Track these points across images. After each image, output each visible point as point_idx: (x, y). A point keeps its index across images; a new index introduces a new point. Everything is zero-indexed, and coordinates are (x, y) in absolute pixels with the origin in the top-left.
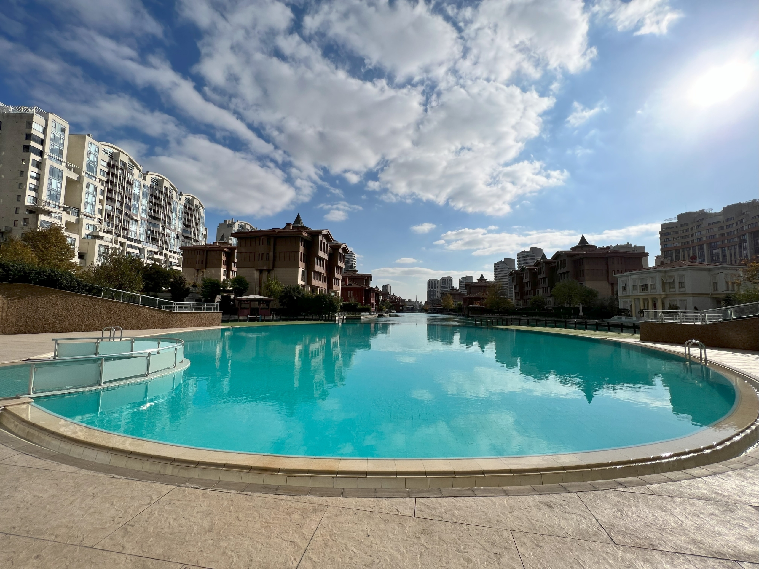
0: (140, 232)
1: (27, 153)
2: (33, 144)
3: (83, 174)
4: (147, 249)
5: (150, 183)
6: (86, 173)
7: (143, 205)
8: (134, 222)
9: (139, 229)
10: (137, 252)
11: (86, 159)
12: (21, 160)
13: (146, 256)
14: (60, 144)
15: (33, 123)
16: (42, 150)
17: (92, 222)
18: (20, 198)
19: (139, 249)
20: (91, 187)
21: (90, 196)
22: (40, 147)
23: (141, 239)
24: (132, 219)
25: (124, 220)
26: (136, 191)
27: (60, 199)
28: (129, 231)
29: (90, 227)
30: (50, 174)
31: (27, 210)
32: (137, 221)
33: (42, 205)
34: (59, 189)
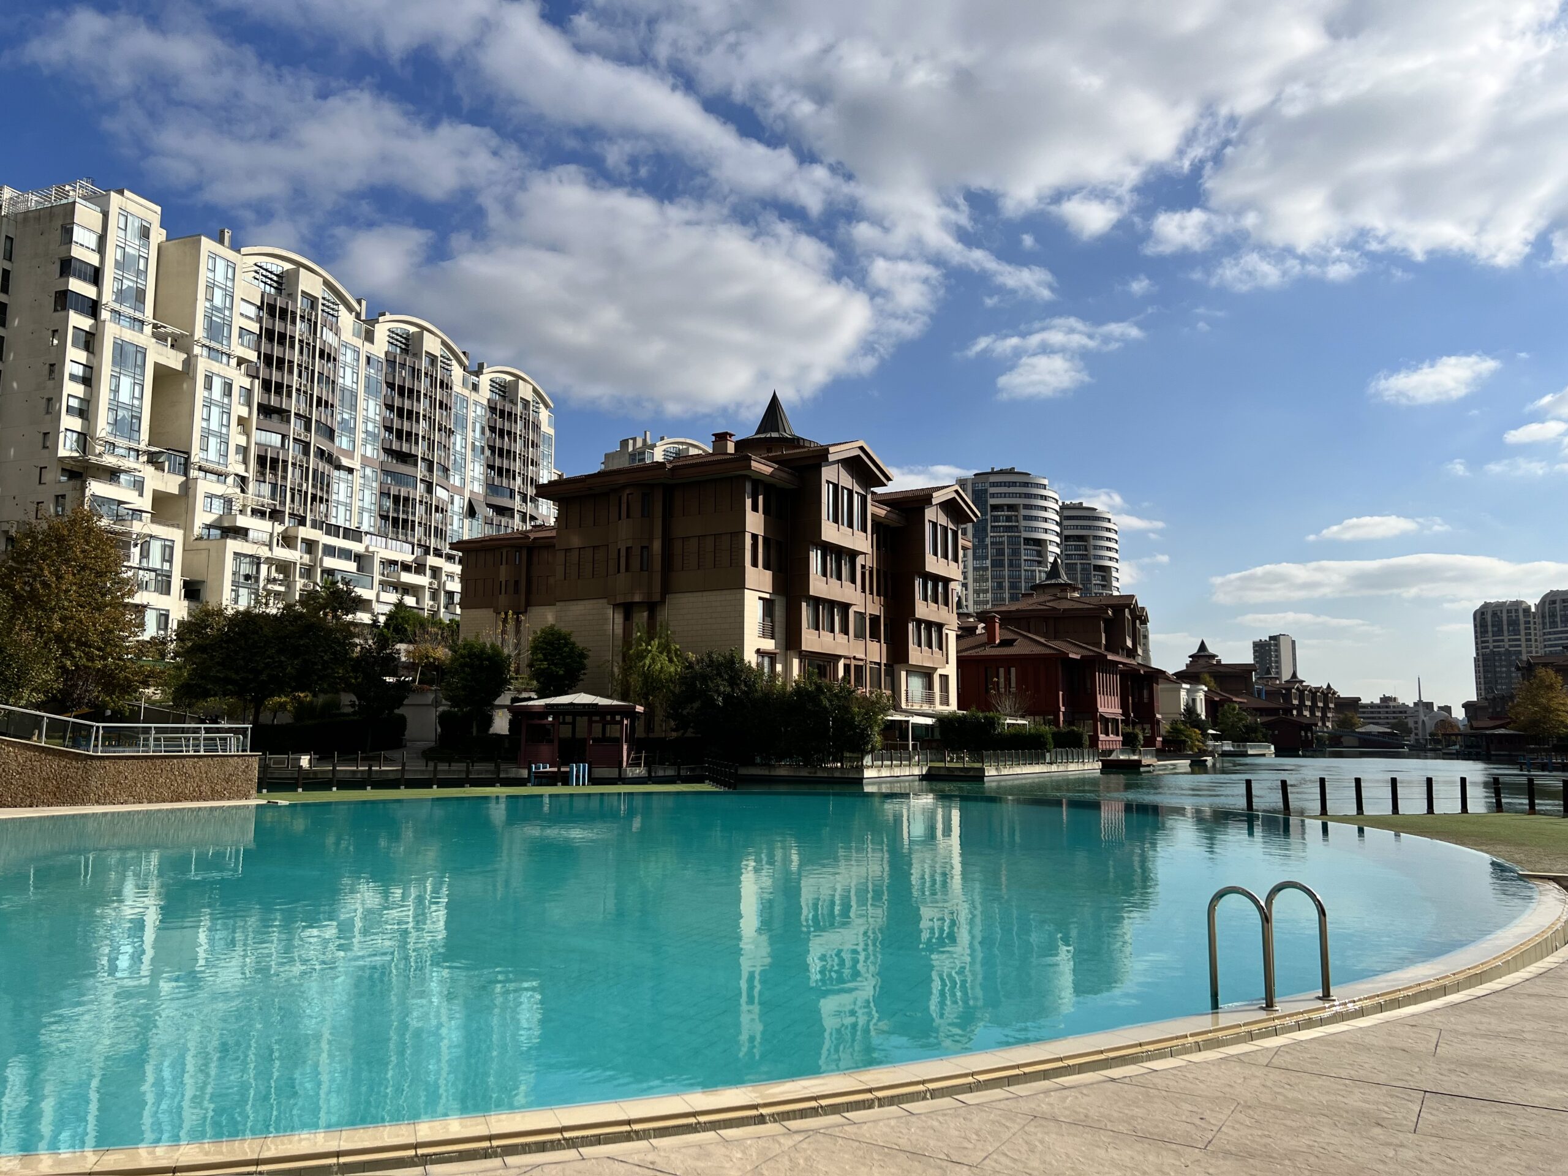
0: (360, 504)
1: (63, 313)
2: (76, 285)
3: (197, 350)
4: (380, 555)
5: (385, 347)
6: (204, 346)
7: (367, 420)
8: (343, 474)
9: (357, 496)
10: (351, 566)
11: (202, 306)
12: (50, 332)
13: (377, 577)
14: (139, 273)
15: (76, 228)
16: (95, 298)
17: (219, 489)
18: (48, 439)
19: (358, 558)
20: (217, 383)
21: (215, 411)
22: (90, 291)
23: (365, 527)
24: (339, 467)
25: (315, 471)
26: (346, 379)
27: (139, 431)
28: (332, 504)
29: (216, 502)
30: (114, 363)
31: (63, 469)
32: (350, 471)
33: (97, 452)
34: (136, 402)
